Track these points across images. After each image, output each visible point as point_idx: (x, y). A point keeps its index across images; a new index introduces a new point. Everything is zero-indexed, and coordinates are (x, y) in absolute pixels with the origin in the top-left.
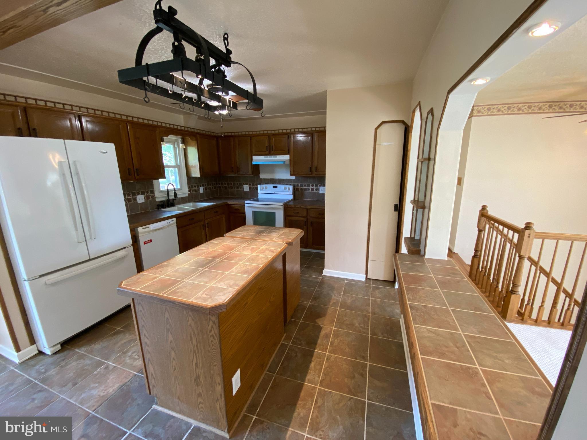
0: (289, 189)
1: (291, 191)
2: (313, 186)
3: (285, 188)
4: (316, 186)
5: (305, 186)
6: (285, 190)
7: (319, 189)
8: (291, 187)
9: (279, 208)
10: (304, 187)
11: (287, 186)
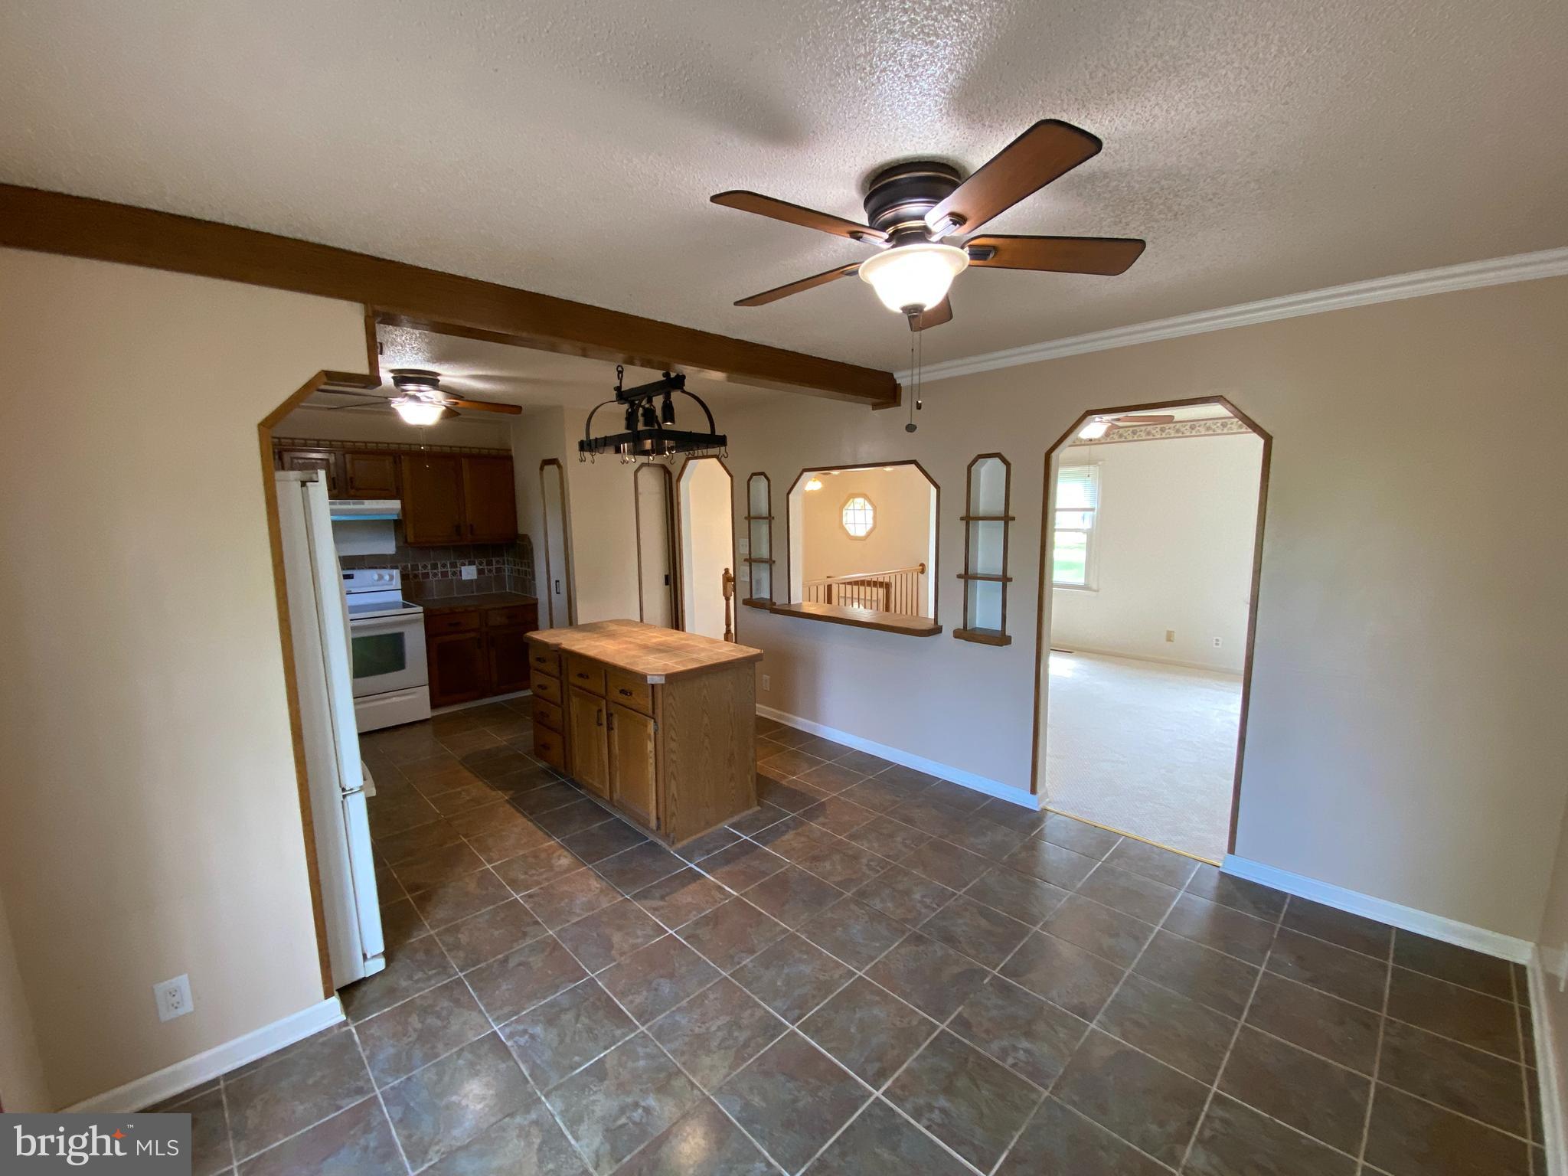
0: (392, 578)
1: (397, 583)
2: (444, 566)
3: (381, 577)
4: (454, 565)
5: (425, 567)
6: (380, 582)
7: (461, 572)
8: (396, 573)
9: (416, 621)
10: (421, 570)
11: (386, 574)
